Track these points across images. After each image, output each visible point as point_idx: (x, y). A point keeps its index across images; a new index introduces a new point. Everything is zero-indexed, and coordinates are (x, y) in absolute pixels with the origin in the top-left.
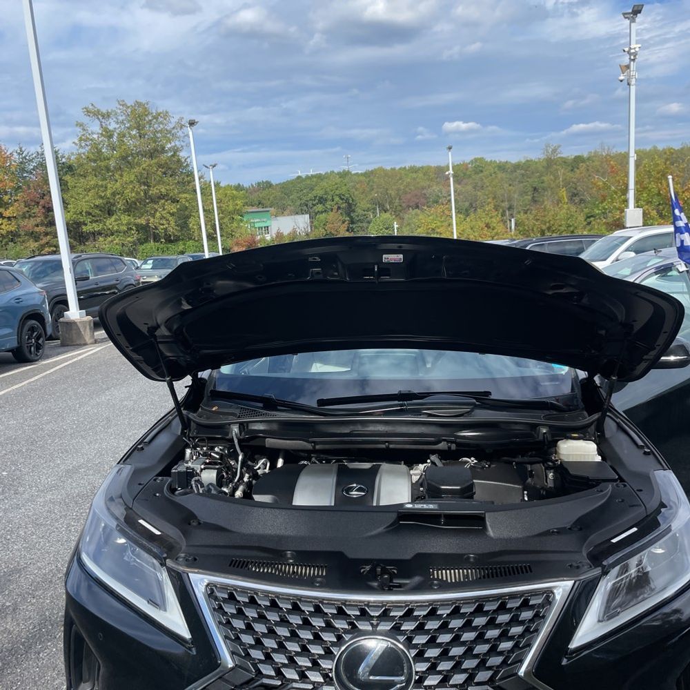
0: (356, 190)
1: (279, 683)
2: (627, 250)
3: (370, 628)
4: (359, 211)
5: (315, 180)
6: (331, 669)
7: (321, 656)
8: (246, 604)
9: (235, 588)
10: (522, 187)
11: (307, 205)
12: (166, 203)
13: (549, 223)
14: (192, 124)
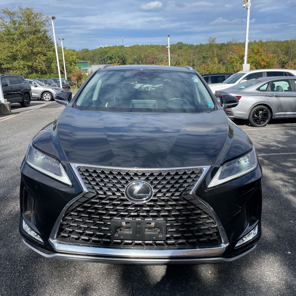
0: (126, 55)
1: (105, 196)
2: (244, 79)
3: (137, 178)
5: (108, 49)
6: (124, 191)
7: (120, 188)
8: (92, 172)
9: (88, 167)
10: (198, 56)
11: (104, 60)
12: (41, 56)
13: (210, 71)
14: (53, 18)
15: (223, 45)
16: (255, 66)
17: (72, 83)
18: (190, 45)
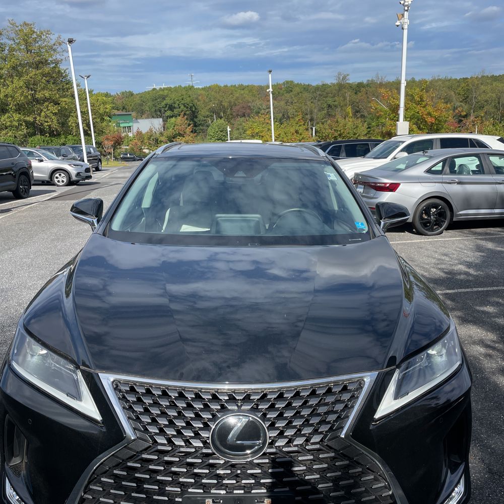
0: (198, 101)
1: (170, 448)
2: (402, 150)
3: (236, 408)
4: (201, 117)
5: (166, 92)
6: (208, 437)
7: (201, 429)
8: (143, 394)
9: (135, 383)
10: (320, 104)
11: (160, 111)
12: (50, 105)
13: (340, 131)
14: (70, 41)
15: (360, 85)
16: (416, 124)
17: (105, 151)
18: (304, 85)
